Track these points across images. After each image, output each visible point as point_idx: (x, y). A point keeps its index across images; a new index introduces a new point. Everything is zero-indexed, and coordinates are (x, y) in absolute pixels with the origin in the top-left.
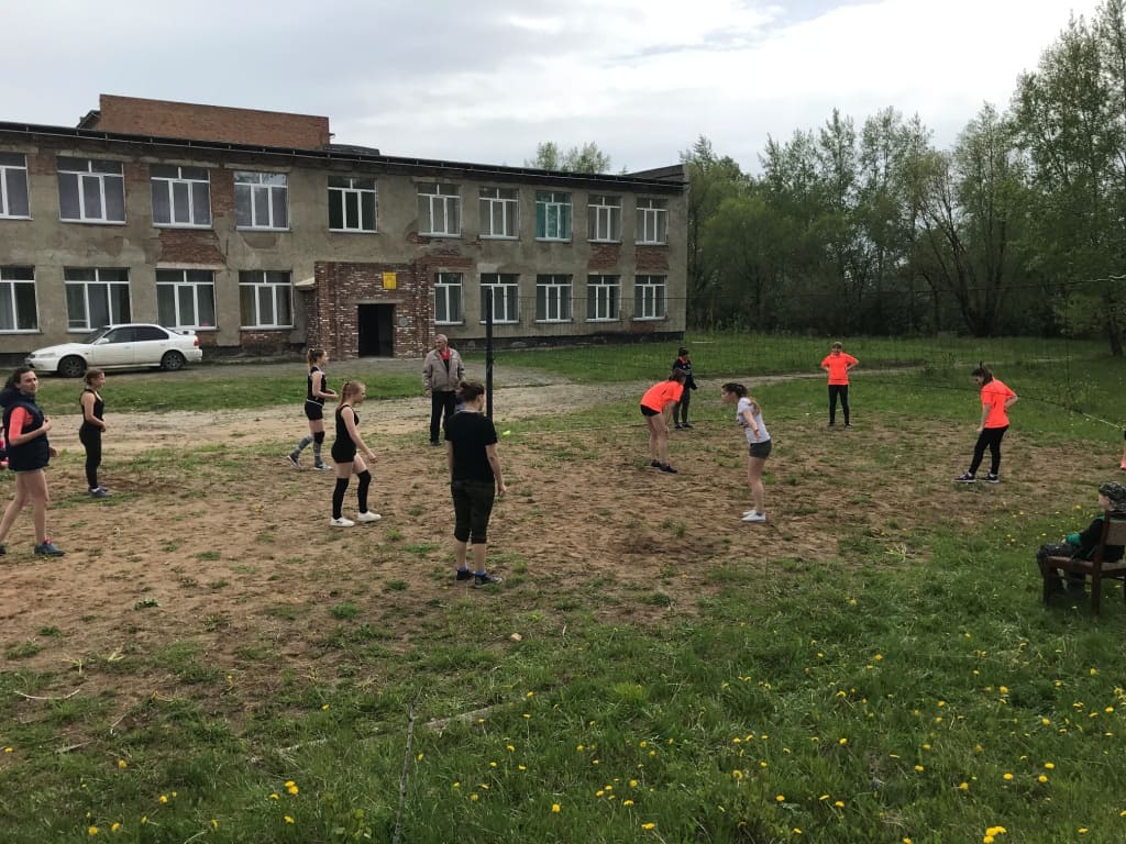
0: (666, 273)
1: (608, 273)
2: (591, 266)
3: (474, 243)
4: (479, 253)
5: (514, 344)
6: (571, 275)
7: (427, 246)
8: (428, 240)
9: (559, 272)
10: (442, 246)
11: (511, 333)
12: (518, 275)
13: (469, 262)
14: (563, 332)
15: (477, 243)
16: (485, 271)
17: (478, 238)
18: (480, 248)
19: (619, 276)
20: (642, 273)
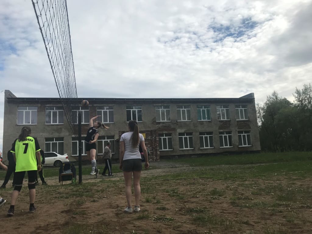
0: (250, 129)
1: (226, 130)
2: (220, 128)
3: (175, 123)
5: (193, 156)
6: (212, 132)
7: (159, 125)
8: (159, 123)
9: (208, 131)
10: (164, 125)
11: (191, 153)
12: (193, 133)
13: (174, 130)
14: (211, 152)
15: (177, 123)
16: (180, 132)
17: (177, 121)
18: (178, 125)
19: (231, 131)
20: (240, 130)
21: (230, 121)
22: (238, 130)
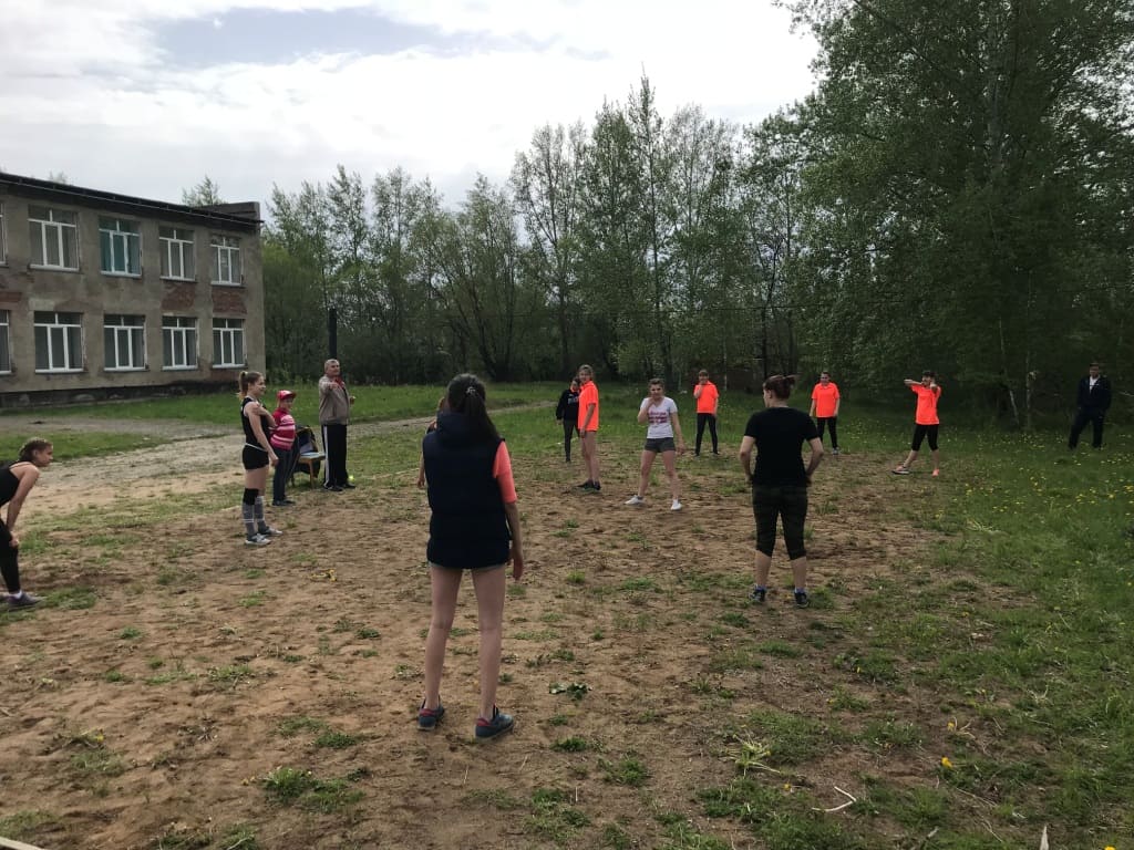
0: (243, 316)
1: (184, 314)
2: (166, 307)
3: (24, 274)
4: (30, 286)
5: (80, 397)
6: (144, 316)
9: (130, 312)
11: (74, 384)
12: (82, 314)
13: (18, 297)
14: (137, 382)
15: (28, 274)
16: (41, 308)
17: (29, 268)
18: (32, 281)
19: (196, 318)
20: (220, 316)
21: (195, 283)
22: (214, 316)
